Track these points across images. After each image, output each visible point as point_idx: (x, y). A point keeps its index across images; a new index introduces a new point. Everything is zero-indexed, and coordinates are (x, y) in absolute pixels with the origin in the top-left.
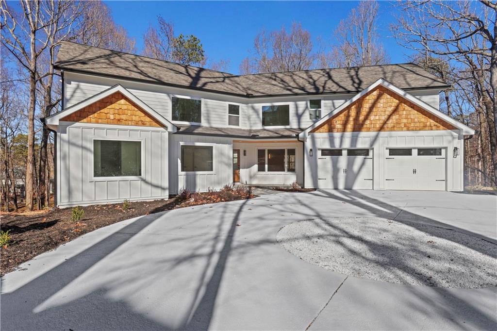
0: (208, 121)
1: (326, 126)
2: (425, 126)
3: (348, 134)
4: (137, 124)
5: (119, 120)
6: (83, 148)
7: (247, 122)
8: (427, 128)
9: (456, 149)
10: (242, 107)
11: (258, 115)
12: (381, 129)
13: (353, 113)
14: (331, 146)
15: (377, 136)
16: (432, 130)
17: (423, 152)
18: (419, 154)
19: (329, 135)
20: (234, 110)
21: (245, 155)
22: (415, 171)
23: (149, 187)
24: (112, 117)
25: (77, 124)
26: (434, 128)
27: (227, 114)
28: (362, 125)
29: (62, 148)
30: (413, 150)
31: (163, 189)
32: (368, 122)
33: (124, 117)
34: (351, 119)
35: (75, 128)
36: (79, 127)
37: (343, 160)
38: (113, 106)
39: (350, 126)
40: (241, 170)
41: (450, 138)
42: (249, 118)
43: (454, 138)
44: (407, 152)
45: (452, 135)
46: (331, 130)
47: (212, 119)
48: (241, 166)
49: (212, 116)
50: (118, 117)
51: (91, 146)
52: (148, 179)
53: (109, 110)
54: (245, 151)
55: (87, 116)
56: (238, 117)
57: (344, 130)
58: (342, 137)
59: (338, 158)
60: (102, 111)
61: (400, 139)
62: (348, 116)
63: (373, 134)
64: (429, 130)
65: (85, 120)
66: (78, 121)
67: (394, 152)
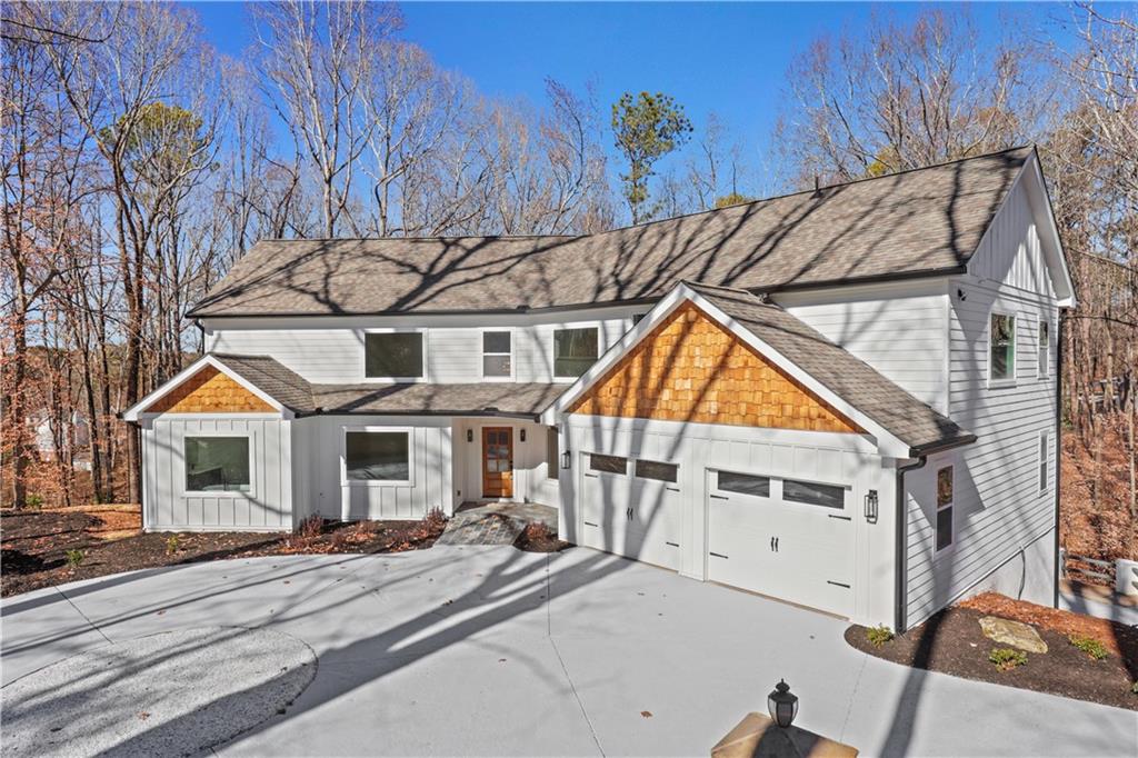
0: (431, 373)
1: (587, 405)
2: (794, 418)
3: (627, 422)
4: (242, 409)
5: (217, 405)
6: (170, 448)
7: (525, 366)
8: (801, 423)
9: (873, 495)
10: (517, 334)
11: (543, 351)
12: (691, 415)
13: (636, 371)
14: (598, 447)
15: (681, 433)
16: (812, 429)
17: (799, 491)
18: (786, 496)
19: (594, 420)
20: (498, 343)
21: (523, 439)
22: (775, 544)
23: (261, 512)
24: (207, 401)
25: (165, 415)
26: (818, 423)
27: (480, 354)
28: (654, 400)
29: (148, 450)
30: (771, 482)
31: (280, 513)
32: (666, 395)
33: (224, 400)
35: (162, 421)
36: (166, 420)
37: (621, 483)
38: (208, 384)
39: (631, 404)
40: (514, 471)
41: (851, 460)
42: (529, 358)
43: (863, 462)
44: (755, 485)
45: (857, 451)
46: (597, 411)
47: (438, 367)
48: (514, 464)
49: (436, 360)
50: (215, 401)
51: (181, 447)
52: (261, 499)
53: (205, 390)
54: (523, 431)
55: (176, 403)
56: (509, 357)
57: (619, 413)
58: (615, 428)
59: (611, 477)
60: (194, 393)
61: (739, 447)
62: (628, 376)
63: (675, 426)
64: (805, 429)
65: (174, 409)
66: (165, 410)
67: (727, 479)
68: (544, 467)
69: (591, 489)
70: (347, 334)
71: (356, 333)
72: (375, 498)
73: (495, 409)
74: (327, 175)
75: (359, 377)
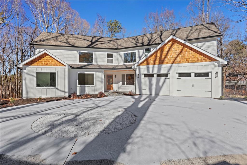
0: (96, 62)
1: (145, 62)
2: (198, 60)
3: (156, 66)
4: (54, 65)
5: (46, 64)
6: (32, 75)
7: (117, 61)
8: (200, 61)
9: (217, 73)
10: (115, 54)
11: (122, 58)
12: (174, 62)
13: (159, 55)
14: (148, 72)
15: (171, 67)
16: (202, 62)
17: (198, 75)
18: (195, 76)
19: (147, 66)
20: (110, 56)
21: (116, 77)
22: (193, 86)
23: (59, 92)
24: (44, 63)
25: (30, 66)
26: (203, 61)
27: (106, 58)
28: (164, 60)
29: (25, 76)
30: (192, 74)
32: (166, 59)
33: (48, 63)
34: (158, 58)
35: (29, 68)
36: (31, 68)
37: (154, 80)
38: (44, 58)
39: (157, 62)
40: (114, 84)
41: (213, 66)
42: (118, 59)
43: (215, 66)
44: (189, 75)
45: (214, 65)
46: (148, 64)
47: (98, 61)
48: (114, 83)
49: (98, 59)
50: (46, 63)
51: (35, 75)
52: (59, 88)
53: (43, 60)
54: (116, 75)
55: (34, 63)
56: (112, 59)
57: (154, 64)
58: (153, 68)
59: (152, 78)
60: (40, 61)
61: (184, 68)
62: (156, 56)
63: (169, 65)
64: (201, 62)
65: (33, 65)
66: (30, 65)
67: (181, 75)
68: (121, 83)
69: (145, 82)
70: (75, 52)
71: (78, 52)
72: (86, 89)
73: (116, 68)
74: (47, 27)
75: (78, 62)
